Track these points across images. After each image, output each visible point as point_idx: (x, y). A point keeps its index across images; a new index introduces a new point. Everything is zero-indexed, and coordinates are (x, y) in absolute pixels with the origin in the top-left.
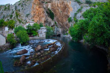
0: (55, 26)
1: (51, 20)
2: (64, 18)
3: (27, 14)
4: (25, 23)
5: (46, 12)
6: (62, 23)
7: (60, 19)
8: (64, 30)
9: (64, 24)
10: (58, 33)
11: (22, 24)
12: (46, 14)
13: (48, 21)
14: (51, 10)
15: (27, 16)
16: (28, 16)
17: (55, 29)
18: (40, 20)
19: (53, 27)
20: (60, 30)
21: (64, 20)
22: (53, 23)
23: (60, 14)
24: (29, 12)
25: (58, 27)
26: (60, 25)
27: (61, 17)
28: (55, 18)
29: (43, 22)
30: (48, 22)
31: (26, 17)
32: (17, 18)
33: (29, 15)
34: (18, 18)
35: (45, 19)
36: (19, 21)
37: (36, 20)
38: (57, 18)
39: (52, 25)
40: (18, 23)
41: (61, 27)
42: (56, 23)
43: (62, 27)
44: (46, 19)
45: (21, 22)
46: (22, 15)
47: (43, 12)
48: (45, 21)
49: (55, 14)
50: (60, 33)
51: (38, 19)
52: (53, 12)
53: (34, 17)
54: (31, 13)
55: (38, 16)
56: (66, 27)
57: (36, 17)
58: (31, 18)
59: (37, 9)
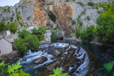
0: (57, 29)
1: (53, 22)
2: (67, 20)
3: (28, 16)
5: (47, 15)
6: (65, 26)
7: (62, 21)
8: (67, 33)
9: (67, 27)
10: (60, 36)
11: (23, 27)
12: (48, 17)
13: (50, 23)
14: (52, 13)
15: (28, 18)
18: (42, 24)
20: (63, 33)
21: (67, 23)
22: (55, 26)
23: (63, 16)
24: (30, 14)
25: (60, 30)
26: (63, 27)
27: (64, 20)
28: (57, 21)
29: (45, 26)
30: (50, 25)
31: (27, 20)
33: (30, 17)
36: (21, 24)
37: (37, 23)
38: (59, 21)
39: (55, 28)
40: (19, 26)
41: (63, 29)
42: (58, 26)
43: (65, 29)
44: (48, 22)
45: (23, 25)
46: (23, 18)
47: (45, 15)
48: (47, 24)
49: (56, 17)
50: (63, 36)
51: (40, 22)
52: (55, 14)
53: (35, 20)
54: (32, 16)
55: (39, 18)
56: (69, 29)
57: (37, 20)
58: (32, 21)
59: (38, 11)
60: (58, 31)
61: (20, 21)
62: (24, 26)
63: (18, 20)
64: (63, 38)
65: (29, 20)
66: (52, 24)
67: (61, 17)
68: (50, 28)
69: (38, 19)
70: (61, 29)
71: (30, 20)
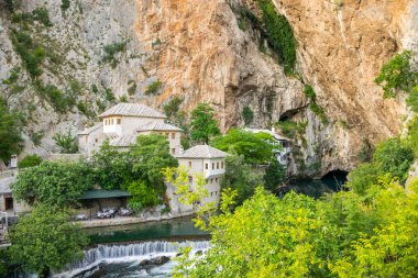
0: (309, 112)
3: (107, 41)
5: (234, 21)
6: (352, 94)
8: (366, 141)
9: (361, 103)
12: (240, 35)
13: (258, 80)
15: (112, 54)
16: (118, 55)
17: (309, 136)
18: (197, 85)
19: (297, 119)
20: (344, 142)
21: (365, 74)
22: (289, 96)
23: (335, 25)
25: (326, 121)
26: (340, 105)
27: (341, 52)
28: (304, 59)
29: (220, 97)
30: (254, 88)
31: (107, 66)
32: (39, 83)
33: (121, 48)
35: (232, 70)
37: (172, 82)
39: (288, 107)
40: (46, 113)
41: (344, 118)
42: (309, 92)
43: (354, 120)
45: (72, 103)
46: (71, 55)
47: (218, 22)
53: (156, 61)
55: (184, 50)
56: (378, 123)
57: (173, 64)
58: (139, 70)
60: (309, 129)
61: (54, 81)
62: (82, 109)
64: (347, 173)
65: (114, 66)
66: (270, 83)
68: (255, 110)
69: (178, 53)
70: (328, 113)
71: (123, 65)
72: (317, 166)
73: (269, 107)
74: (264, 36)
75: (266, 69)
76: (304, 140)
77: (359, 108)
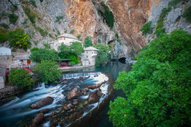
0: (116, 41)
1: (109, 28)
2: (134, 24)
3: (57, 15)
4: (56, 36)
5: (97, 12)
6: (130, 36)
7: (125, 26)
8: (132, 49)
9: (133, 38)
10: (120, 54)
11: (48, 38)
12: (98, 17)
13: (103, 31)
14: (107, 7)
16: (61, 20)
17: (116, 48)
18: (85, 31)
19: (113, 43)
20: (126, 50)
21: (135, 29)
22: (111, 36)
23: (127, 14)
24: (60, 11)
25: (120, 44)
26: (126, 39)
27: (128, 23)
28: (116, 26)
29: (92, 35)
30: (101, 33)
31: (57, 23)
32: (35, 25)
33: (62, 18)
34: (37, 24)
35: (96, 27)
36: (41, 31)
37: (78, 30)
38: (120, 26)
39: (111, 40)
40: (38, 36)
41: (126, 43)
42: (117, 36)
43: (129, 43)
44: (97, 29)
45: (46, 33)
46: (45, 18)
47: (92, 12)
48: (96, 33)
49: (115, 16)
50: (124, 55)
52: (111, 10)
53: (73, 23)
54: (67, 14)
55: (81, 20)
56: (137, 44)
57: (78, 24)
58: (67, 26)
59: (77, 3)
60: (116, 46)
61: (40, 26)
62: (50, 36)
63: (33, 22)
64: (125, 58)
65: (60, 23)
66: (106, 32)
67: (123, 16)
68: (101, 40)
69: (79, 21)
70: (122, 42)
71: (62, 23)
72: (118, 56)
73: (105, 39)
74: (104, 18)
75: (105, 28)
76: (114, 49)
77: (132, 40)
